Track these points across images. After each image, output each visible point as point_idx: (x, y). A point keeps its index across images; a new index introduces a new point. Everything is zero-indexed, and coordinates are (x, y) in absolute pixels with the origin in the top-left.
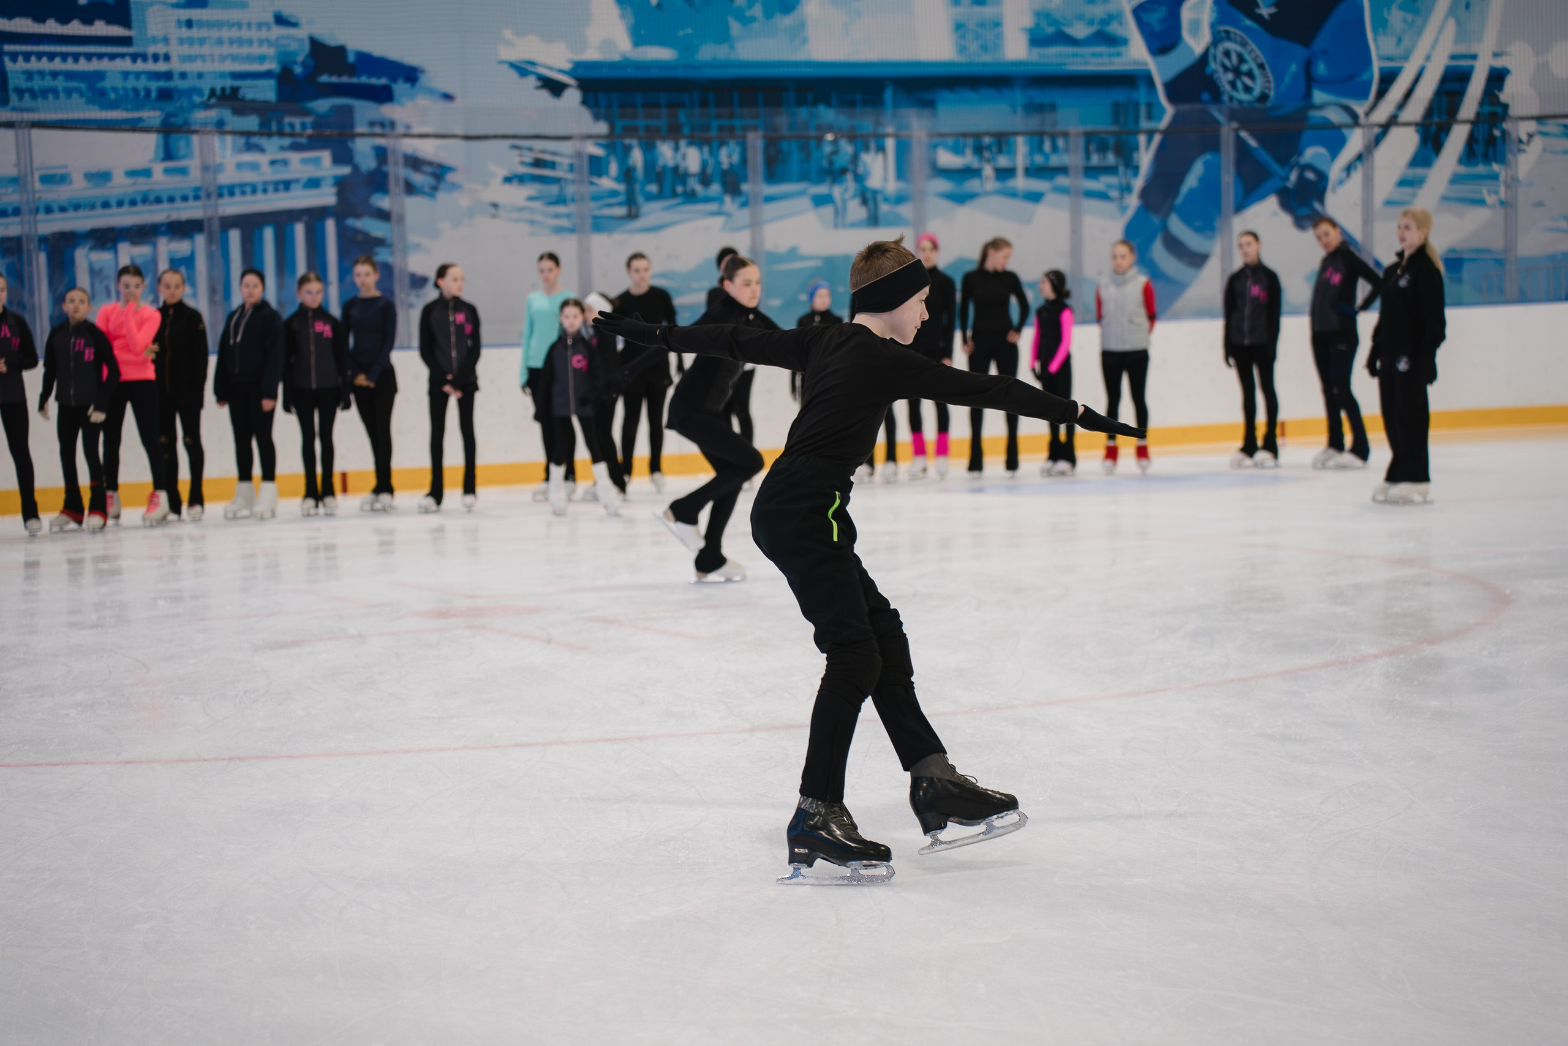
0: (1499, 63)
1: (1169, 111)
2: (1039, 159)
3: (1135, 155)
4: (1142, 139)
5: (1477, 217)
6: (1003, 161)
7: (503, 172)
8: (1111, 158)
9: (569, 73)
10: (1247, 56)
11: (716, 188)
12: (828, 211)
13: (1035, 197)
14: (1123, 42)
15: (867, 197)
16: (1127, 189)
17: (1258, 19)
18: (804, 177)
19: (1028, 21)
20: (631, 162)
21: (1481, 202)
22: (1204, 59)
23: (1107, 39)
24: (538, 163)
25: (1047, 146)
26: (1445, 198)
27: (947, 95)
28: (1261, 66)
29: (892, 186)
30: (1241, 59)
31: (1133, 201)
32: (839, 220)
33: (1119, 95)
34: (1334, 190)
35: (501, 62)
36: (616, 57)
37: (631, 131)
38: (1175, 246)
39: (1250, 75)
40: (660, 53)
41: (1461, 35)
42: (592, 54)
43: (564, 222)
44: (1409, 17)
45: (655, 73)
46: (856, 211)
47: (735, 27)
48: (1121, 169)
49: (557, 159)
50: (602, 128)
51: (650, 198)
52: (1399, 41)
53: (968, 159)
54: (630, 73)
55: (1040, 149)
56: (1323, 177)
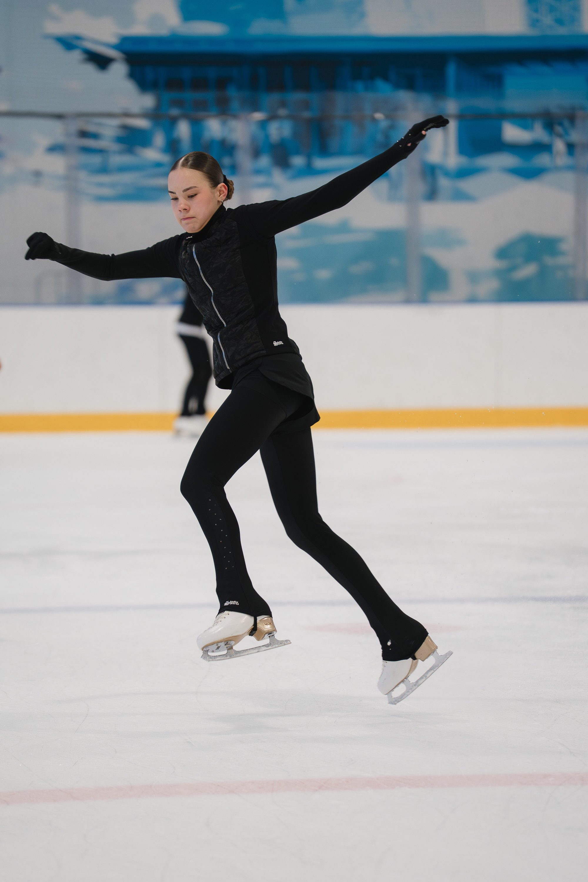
6: (575, 136)
7: (45, 142)
9: (116, 47)
11: (265, 161)
20: (175, 135)
24: (84, 134)
27: (518, 69)
29: (453, 161)
35: (48, 37)
36: (162, 31)
37: (179, 105)
40: (209, 28)
42: (140, 29)
43: (106, 192)
45: (204, 48)
50: (147, 101)
53: (538, 134)
54: (178, 47)
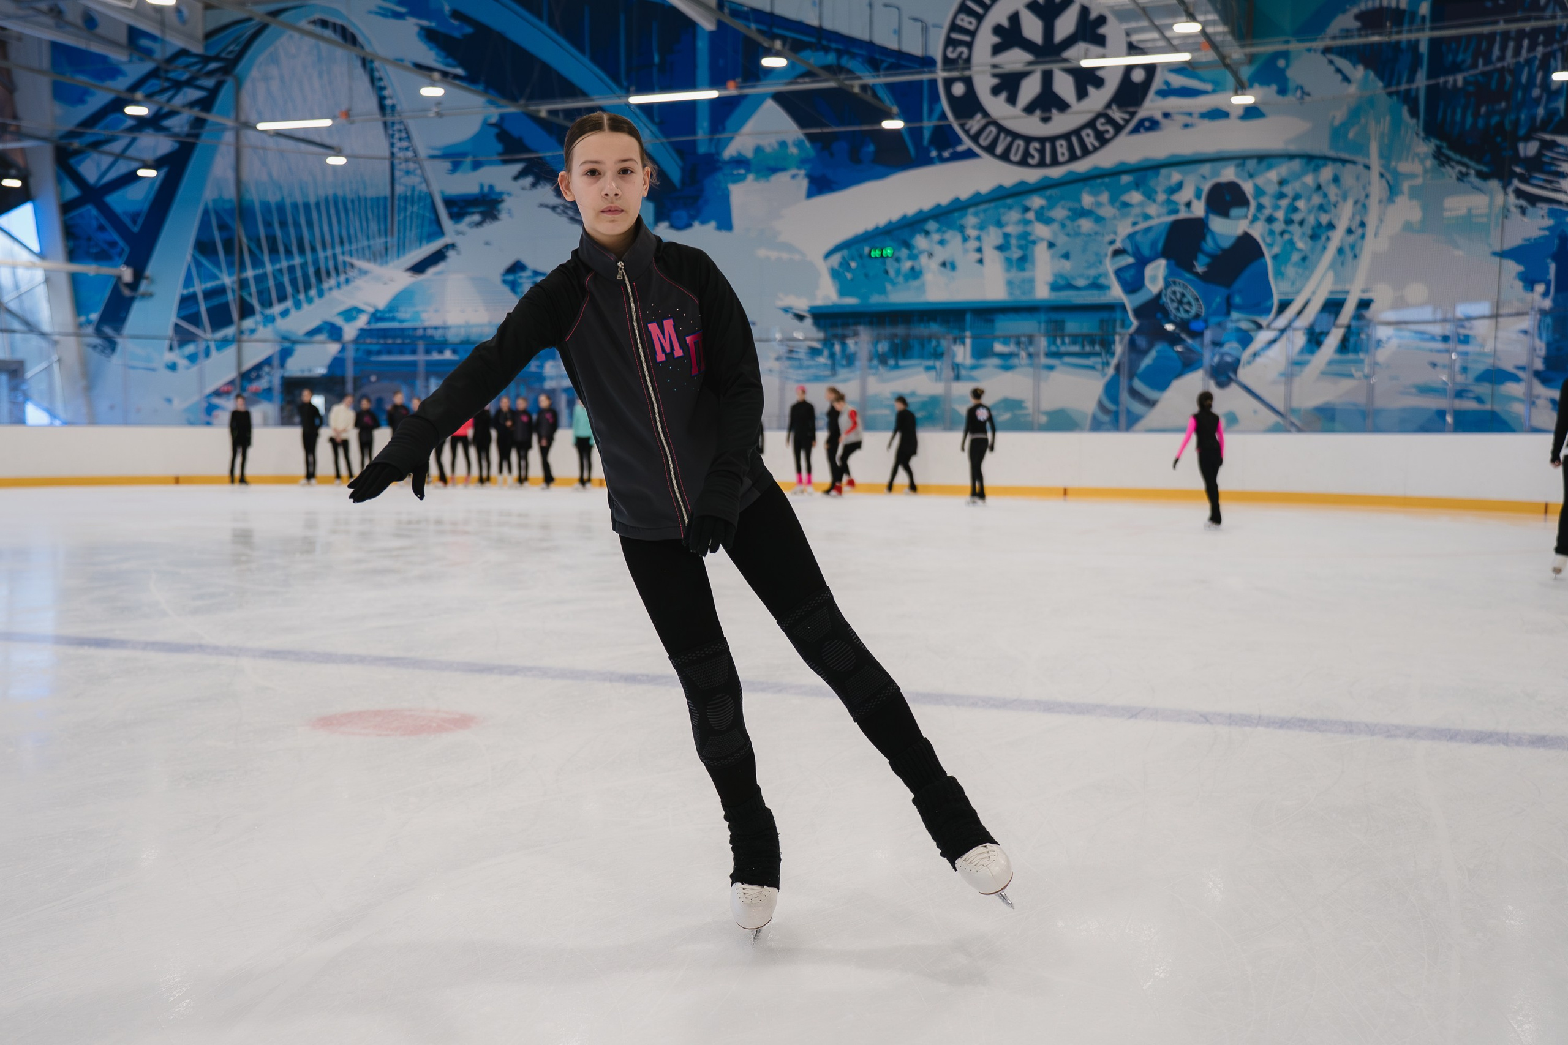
0: (1366, 296)
1: (1135, 323)
2: (1053, 349)
3: (1113, 347)
4: (1117, 338)
5: (1346, 384)
6: (1031, 349)
8: (1097, 348)
9: (808, 311)
10: (1186, 293)
11: (875, 363)
12: (933, 373)
13: (1051, 368)
14: (1108, 288)
15: (956, 367)
16: (1108, 364)
17: (1196, 274)
18: (922, 356)
19: (1050, 278)
20: (834, 350)
21: (1351, 376)
22: (1159, 296)
23: (1096, 285)
24: (790, 351)
25: (1059, 341)
26: (1324, 373)
27: (1001, 316)
28: (1197, 299)
29: (969, 361)
30: (1183, 295)
31: (1111, 371)
32: (939, 378)
33: (1105, 315)
34: (1243, 366)
35: (777, 308)
36: (829, 303)
37: (835, 336)
38: (1134, 394)
39: (1189, 303)
40: (851, 301)
41: (1338, 279)
42: (819, 302)
44: (1300, 271)
45: (848, 310)
46: (949, 373)
47: (889, 287)
48: (1103, 354)
49: (799, 350)
50: (821, 335)
51: (843, 366)
52: (1293, 284)
53: (1011, 348)
54: (837, 310)
55: (1054, 343)
56: (1237, 362)
